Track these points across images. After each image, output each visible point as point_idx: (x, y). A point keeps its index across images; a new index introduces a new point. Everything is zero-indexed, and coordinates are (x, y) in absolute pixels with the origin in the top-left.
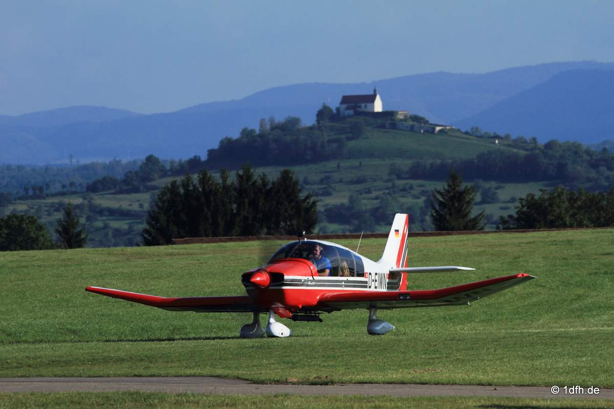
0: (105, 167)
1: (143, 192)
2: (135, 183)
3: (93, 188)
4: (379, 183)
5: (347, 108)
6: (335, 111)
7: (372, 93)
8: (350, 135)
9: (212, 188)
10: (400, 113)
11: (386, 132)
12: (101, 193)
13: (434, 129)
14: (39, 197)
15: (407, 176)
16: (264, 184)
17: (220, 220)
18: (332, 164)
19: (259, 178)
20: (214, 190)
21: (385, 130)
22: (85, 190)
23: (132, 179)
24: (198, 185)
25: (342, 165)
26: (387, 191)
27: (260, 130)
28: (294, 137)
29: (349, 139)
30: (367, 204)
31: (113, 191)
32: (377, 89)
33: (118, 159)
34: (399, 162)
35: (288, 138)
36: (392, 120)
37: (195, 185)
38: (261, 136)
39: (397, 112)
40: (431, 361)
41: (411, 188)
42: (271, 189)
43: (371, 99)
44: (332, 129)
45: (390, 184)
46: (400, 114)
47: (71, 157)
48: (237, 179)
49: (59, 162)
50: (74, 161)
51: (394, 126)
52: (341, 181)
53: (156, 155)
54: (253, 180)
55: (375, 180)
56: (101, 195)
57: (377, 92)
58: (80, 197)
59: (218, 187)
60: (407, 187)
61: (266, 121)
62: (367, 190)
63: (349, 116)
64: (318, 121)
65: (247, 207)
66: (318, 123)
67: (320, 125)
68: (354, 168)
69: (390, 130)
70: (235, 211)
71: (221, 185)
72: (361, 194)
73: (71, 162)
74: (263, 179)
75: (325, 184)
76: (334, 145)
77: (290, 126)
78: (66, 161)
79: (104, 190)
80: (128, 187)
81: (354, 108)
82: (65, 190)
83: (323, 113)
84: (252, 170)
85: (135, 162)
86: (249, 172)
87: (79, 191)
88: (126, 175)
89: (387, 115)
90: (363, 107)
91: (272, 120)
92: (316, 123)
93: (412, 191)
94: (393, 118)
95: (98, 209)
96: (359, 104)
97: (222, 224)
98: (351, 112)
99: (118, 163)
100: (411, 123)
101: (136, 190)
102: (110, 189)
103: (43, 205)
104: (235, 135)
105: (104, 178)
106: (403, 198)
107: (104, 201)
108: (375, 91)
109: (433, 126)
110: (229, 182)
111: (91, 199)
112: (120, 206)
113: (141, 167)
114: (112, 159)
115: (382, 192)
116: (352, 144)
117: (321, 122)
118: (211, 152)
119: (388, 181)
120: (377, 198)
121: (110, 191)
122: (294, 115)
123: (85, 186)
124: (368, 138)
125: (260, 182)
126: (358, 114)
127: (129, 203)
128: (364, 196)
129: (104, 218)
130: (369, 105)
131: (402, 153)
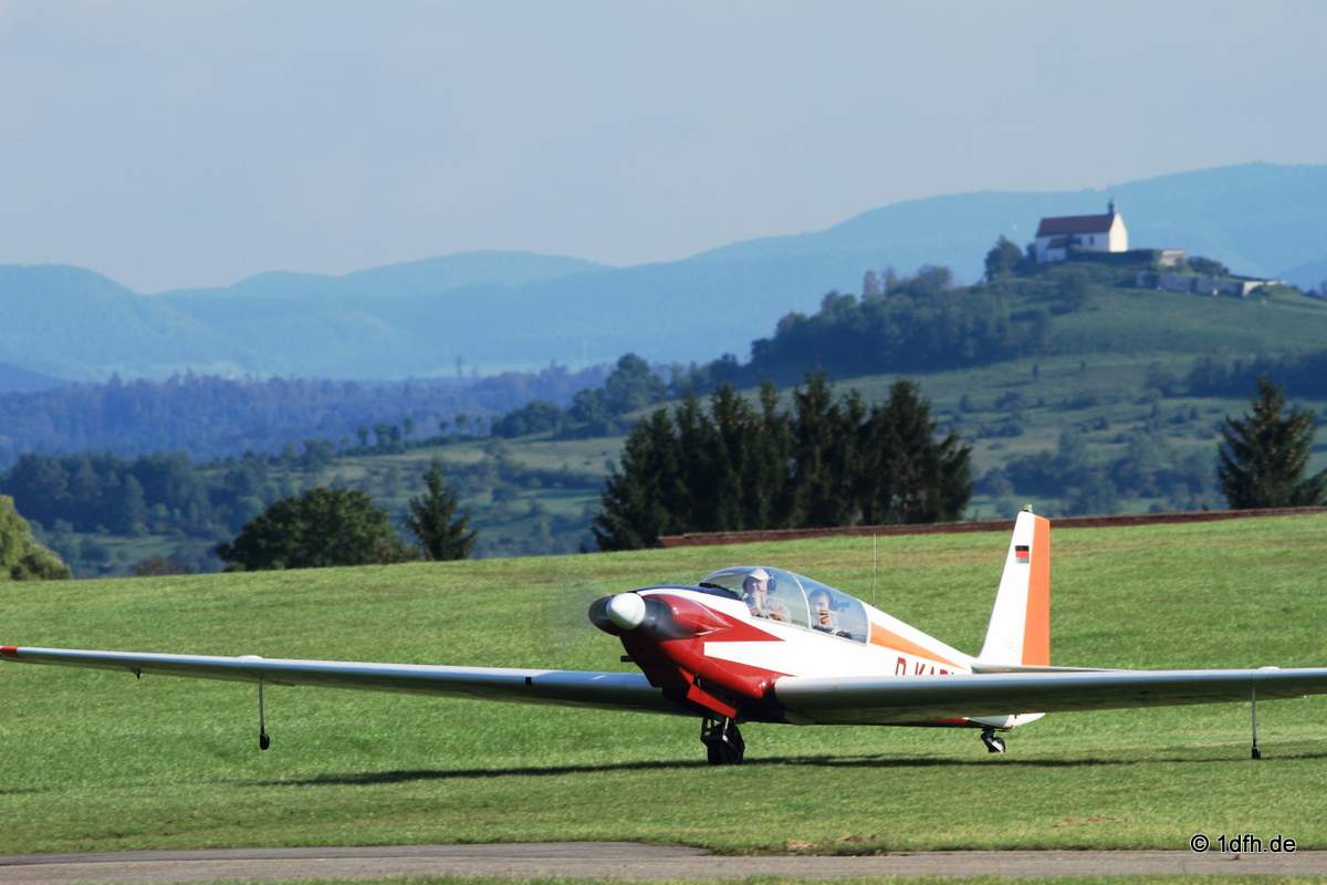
0: (532, 381)
1: (613, 435)
2: (596, 416)
3: (506, 428)
4: (1125, 408)
5: (1053, 245)
6: (1024, 252)
7: (1104, 211)
8: (1057, 303)
9: (743, 425)
10: (1165, 253)
11: (1140, 294)
12: (523, 438)
13: (1240, 287)
14: (391, 450)
15: (1183, 390)
16: (856, 413)
17: (760, 495)
18: (1022, 368)
19: (845, 400)
20: (749, 428)
21: (1137, 291)
22: (488, 433)
23: (589, 408)
24: (712, 419)
25: (1042, 368)
26: (1141, 424)
27: (863, 297)
28: (938, 311)
29: (1056, 311)
30: (1099, 452)
31: (550, 434)
32: (1115, 203)
33: (559, 364)
34: (1165, 359)
35: (925, 313)
36: (1149, 269)
37: (707, 417)
38: (866, 308)
39: (1159, 253)
40: (1111, 798)
41: (1194, 415)
42: (870, 424)
43: (1103, 224)
44: (1019, 290)
45: (1147, 409)
46: (1169, 257)
47: (459, 362)
48: (797, 403)
49: (433, 374)
50: (467, 371)
51: (1152, 281)
52: (1041, 404)
53: (641, 354)
54: (831, 406)
55: (1115, 401)
56: (525, 442)
57: (1116, 209)
58: (479, 447)
59: (755, 422)
60: (1186, 414)
61: (878, 277)
62: (1098, 423)
63: (1057, 263)
64: (989, 274)
65: (818, 464)
66: (990, 279)
67: (994, 282)
68: (1069, 375)
69: (1146, 291)
70: (792, 475)
71: (763, 418)
72: (1085, 430)
73: (460, 372)
74: (852, 403)
75: (1007, 411)
76: (1026, 326)
77: (927, 286)
78: (447, 372)
79: (529, 431)
80: (580, 425)
81: (1067, 244)
82: (447, 433)
83: (1000, 258)
84: (827, 385)
85: (596, 370)
86: (821, 387)
87: (475, 434)
88: (577, 400)
89: (1140, 258)
90: (1086, 242)
91: (889, 274)
92: (985, 280)
93: (1195, 423)
94: (1152, 264)
95: (517, 474)
96: (1076, 236)
97: (765, 502)
98: (1060, 253)
99: (560, 372)
100: (1191, 274)
101: (599, 431)
102: (542, 429)
103: (399, 466)
104: (811, 307)
105: (530, 407)
106: (1178, 439)
107: (531, 456)
108: (1111, 207)
109: (1237, 281)
110: (779, 409)
111: (504, 451)
112: (566, 467)
113: (609, 380)
114: (546, 364)
115: (1130, 426)
116: (1063, 322)
117: (995, 276)
118: (759, 346)
119: (1143, 401)
120: (1119, 440)
121: (543, 435)
122: (938, 261)
123: (489, 424)
124: (1096, 309)
125: (844, 410)
126: (1074, 257)
127: (585, 460)
128: (1093, 434)
129: (531, 493)
130: (1098, 237)
131: (1172, 341)
